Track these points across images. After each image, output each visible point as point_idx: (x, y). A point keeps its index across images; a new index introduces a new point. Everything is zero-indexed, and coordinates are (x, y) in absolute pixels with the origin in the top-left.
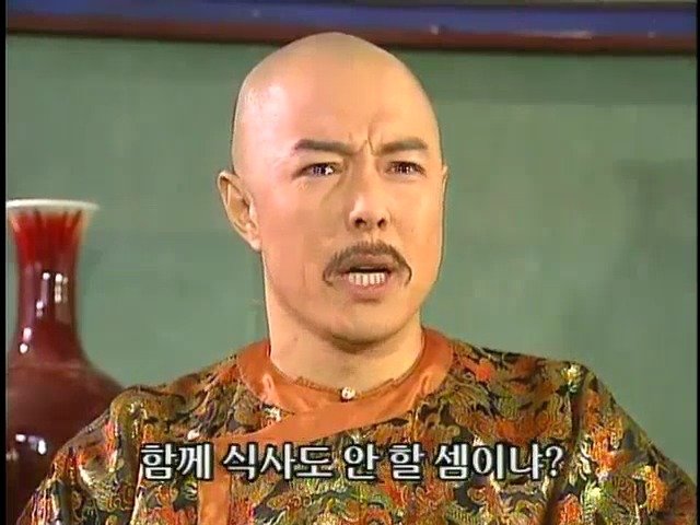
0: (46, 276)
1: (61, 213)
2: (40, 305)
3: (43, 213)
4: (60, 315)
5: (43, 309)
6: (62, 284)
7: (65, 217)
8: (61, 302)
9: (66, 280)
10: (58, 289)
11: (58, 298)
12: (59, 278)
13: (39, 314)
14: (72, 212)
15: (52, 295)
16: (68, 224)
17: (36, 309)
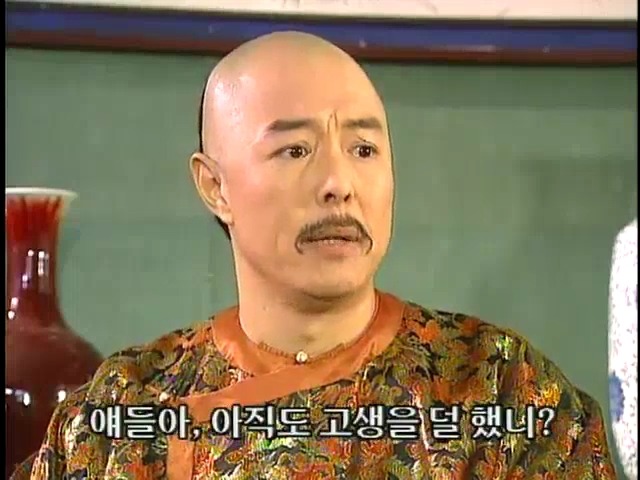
0: (31, 253)
1: (43, 199)
2: (25, 278)
3: (28, 200)
4: (43, 287)
5: (28, 282)
6: (44, 260)
7: (47, 202)
8: (44, 275)
9: (47, 256)
10: (41, 264)
11: (41, 272)
12: (41, 255)
13: (25, 286)
14: (53, 199)
15: (35, 269)
16: (50, 208)
17: (22, 282)
